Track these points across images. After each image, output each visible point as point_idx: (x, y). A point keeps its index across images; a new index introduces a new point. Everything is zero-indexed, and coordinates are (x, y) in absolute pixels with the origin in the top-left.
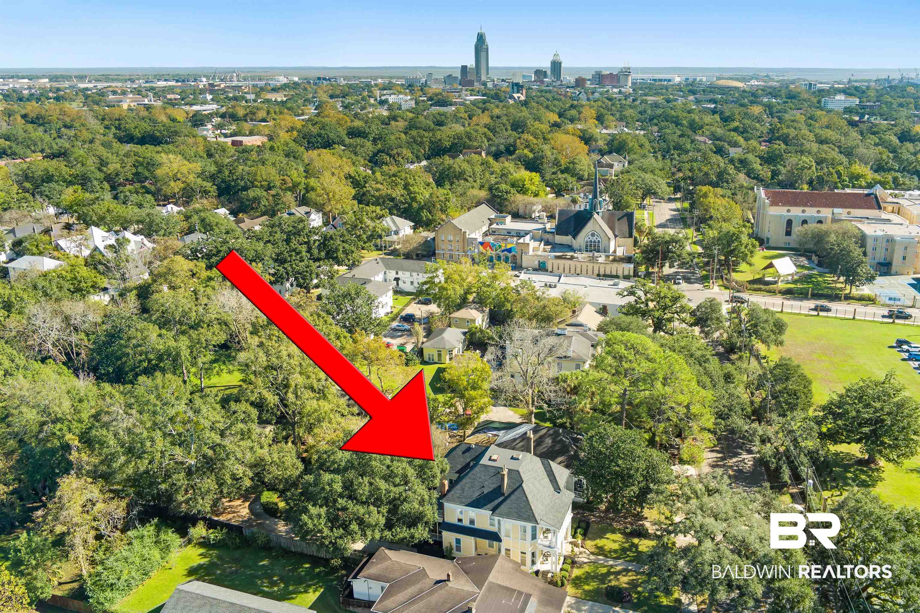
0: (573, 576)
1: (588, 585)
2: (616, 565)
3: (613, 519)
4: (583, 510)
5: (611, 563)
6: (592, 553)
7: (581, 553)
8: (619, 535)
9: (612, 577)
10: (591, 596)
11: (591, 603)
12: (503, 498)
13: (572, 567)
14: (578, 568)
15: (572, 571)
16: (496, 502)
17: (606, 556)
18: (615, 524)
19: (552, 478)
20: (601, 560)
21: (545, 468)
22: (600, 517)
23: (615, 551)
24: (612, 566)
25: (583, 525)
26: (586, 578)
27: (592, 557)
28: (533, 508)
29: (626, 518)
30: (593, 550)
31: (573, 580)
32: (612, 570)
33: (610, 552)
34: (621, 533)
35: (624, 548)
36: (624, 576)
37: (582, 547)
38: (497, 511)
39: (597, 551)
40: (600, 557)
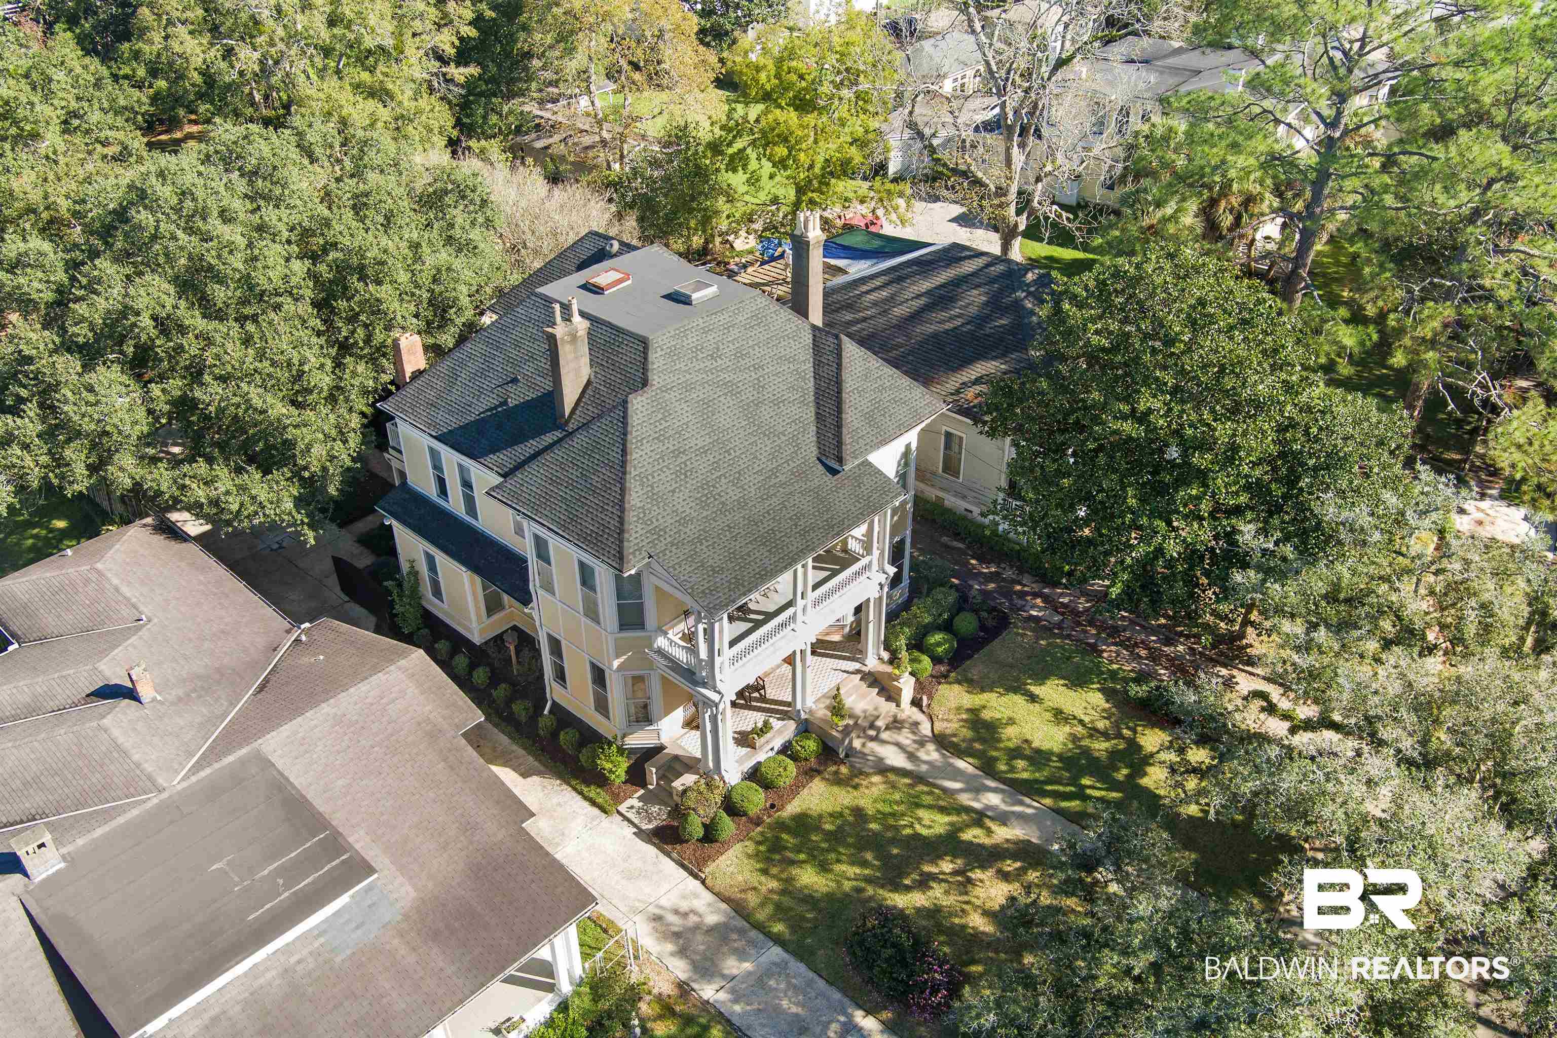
0: (793, 808)
1: (824, 868)
2: (1003, 819)
3: (1114, 631)
4: (1021, 571)
5: (993, 799)
6: (941, 741)
7: (896, 724)
8: (1097, 699)
9: (947, 866)
10: (796, 924)
11: (776, 953)
12: (558, 434)
13: (811, 773)
14: (838, 781)
15: (796, 789)
16: (534, 445)
17: (988, 767)
18: (1109, 651)
19: (829, 406)
20: (957, 774)
21: (817, 364)
22: (1070, 611)
23: (1038, 757)
24: (979, 818)
25: (967, 623)
26: (836, 838)
27: (931, 754)
28: (635, 497)
29: (1168, 642)
30: (950, 725)
31: (781, 826)
32: (970, 835)
33: (1015, 753)
34: (1108, 694)
35: (1086, 752)
36: (1005, 877)
37: (916, 703)
38: (511, 482)
39: (967, 733)
40: (961, 764)
